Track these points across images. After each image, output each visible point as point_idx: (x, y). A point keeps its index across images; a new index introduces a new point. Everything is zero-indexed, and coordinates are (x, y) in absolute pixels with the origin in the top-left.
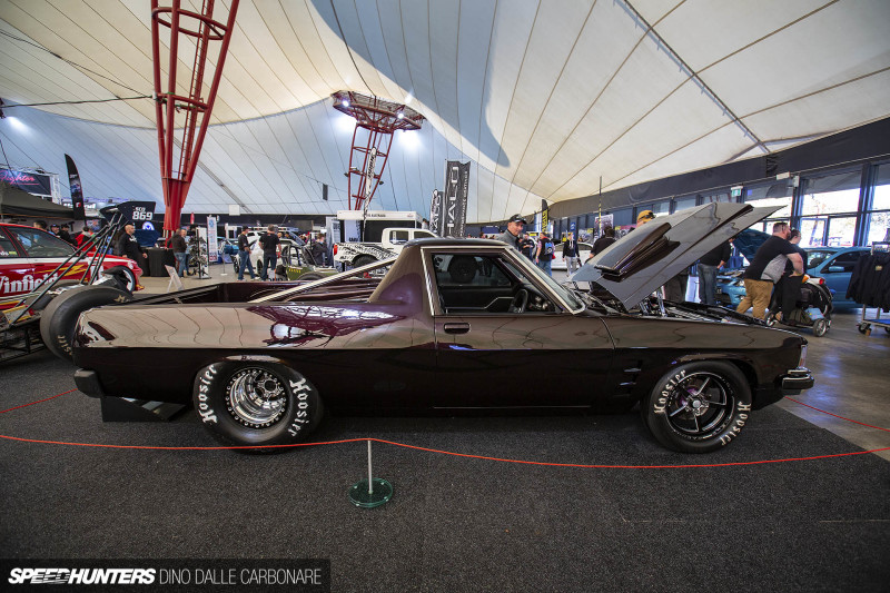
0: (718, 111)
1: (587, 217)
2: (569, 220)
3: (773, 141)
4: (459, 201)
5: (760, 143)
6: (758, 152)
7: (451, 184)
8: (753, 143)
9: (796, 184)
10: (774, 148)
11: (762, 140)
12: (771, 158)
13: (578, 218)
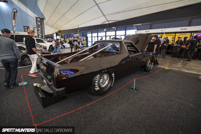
0: (101, 13)
1: (70, 35)
2: (64, 35)
3: (110, 21)
4: (42, 29)
5: (108, 21)
6: (107, 23)
7: (38, 24)
8: (107, 21)
9: (115, 29)
10: (110, 22)
11: (108, 20)
12: (110, 24)
13: (67, 35)
